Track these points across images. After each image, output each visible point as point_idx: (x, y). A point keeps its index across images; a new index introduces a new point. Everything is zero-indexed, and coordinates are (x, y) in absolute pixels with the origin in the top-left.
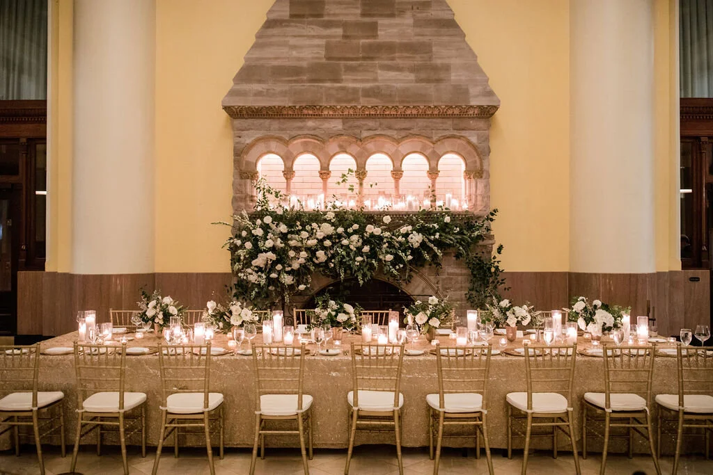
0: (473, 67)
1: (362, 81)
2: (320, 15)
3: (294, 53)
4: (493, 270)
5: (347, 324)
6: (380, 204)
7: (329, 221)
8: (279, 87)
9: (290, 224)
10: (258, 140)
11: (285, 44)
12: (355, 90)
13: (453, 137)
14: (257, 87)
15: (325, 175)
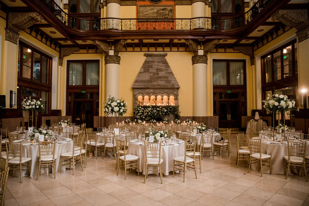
0: (176, 81)
1: (156, 83)
2: (149, 71)
3: (144, 78)
4: (179, 116)
5: (155, 123)
6: (160, 104)
7: (151, 108)
8: (142, 84)
9: (144, 108)
10: (138, 93)
11: (143, 77)
12: (155, 85)
13: (172, 93)
14: (138, 84)
15: (150, 99)
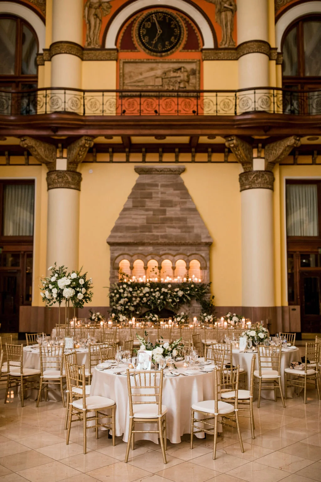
0: (204, 227)
1: (160, 232)
2: (144, 206)
3: (134, 221)
4: (210, 305)
6: (168, 280)
8: (129, 234)
9: (133, 288)
10: (120, 255)
11: (131, 218)
12: (158, 236)
13: (195, 254)
14: (119, 234)
15: (146, 268)
